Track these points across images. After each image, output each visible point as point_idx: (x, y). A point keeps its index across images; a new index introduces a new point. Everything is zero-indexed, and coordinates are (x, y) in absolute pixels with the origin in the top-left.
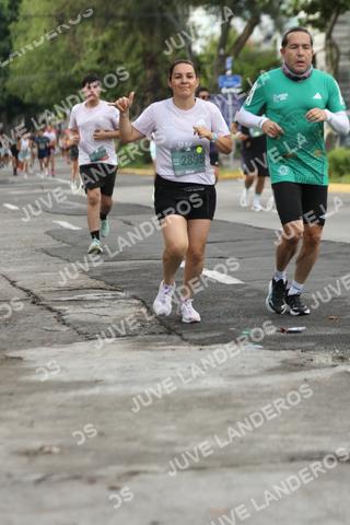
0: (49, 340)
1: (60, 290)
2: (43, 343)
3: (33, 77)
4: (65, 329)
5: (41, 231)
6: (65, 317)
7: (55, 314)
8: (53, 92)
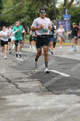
0: (14, 93)
1: (17, 79)
2: (12, 94)
3: (8, 15)
4: (18, 90)
5: (11, 61)
6: (18, 86)
7: (15, 86)
8: (14, 19)
